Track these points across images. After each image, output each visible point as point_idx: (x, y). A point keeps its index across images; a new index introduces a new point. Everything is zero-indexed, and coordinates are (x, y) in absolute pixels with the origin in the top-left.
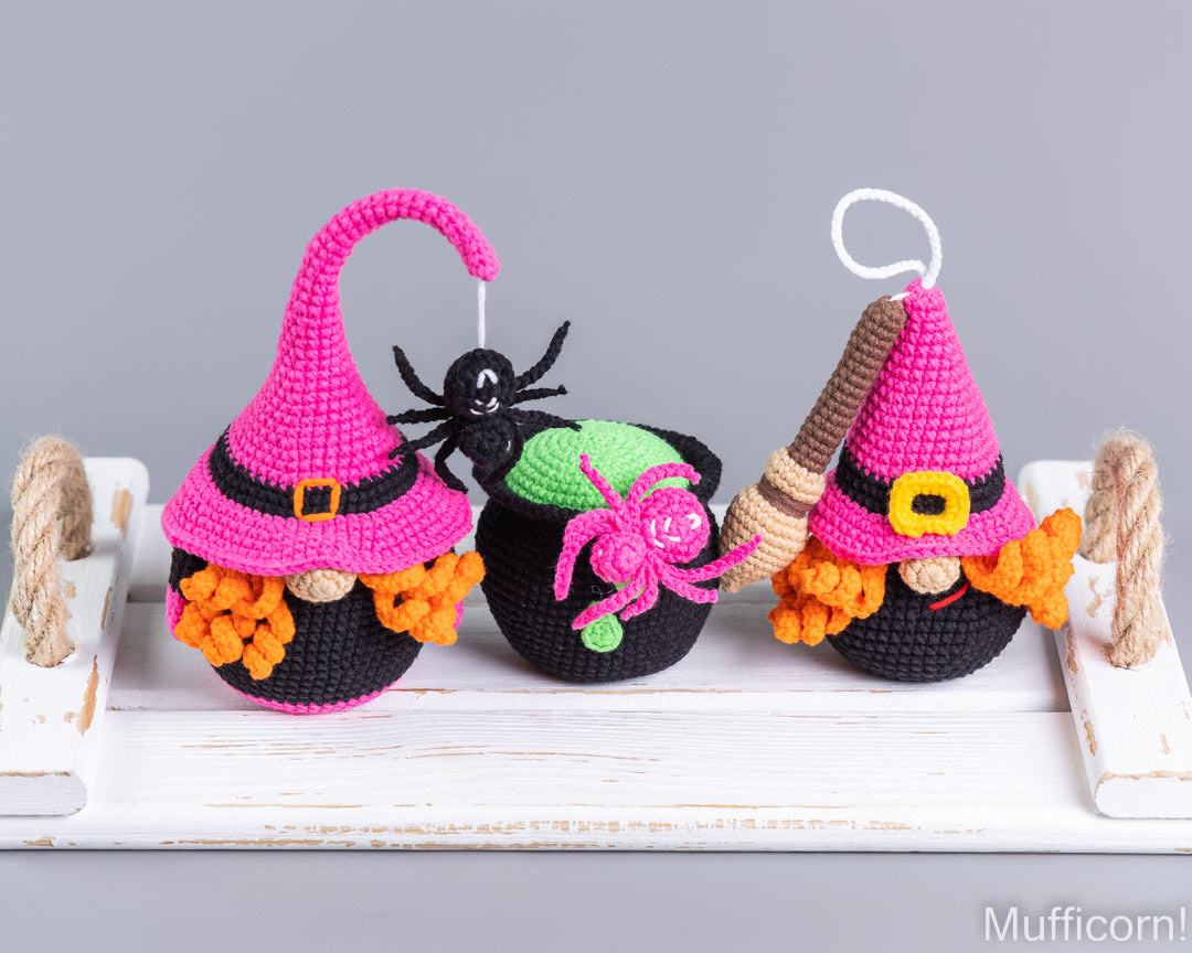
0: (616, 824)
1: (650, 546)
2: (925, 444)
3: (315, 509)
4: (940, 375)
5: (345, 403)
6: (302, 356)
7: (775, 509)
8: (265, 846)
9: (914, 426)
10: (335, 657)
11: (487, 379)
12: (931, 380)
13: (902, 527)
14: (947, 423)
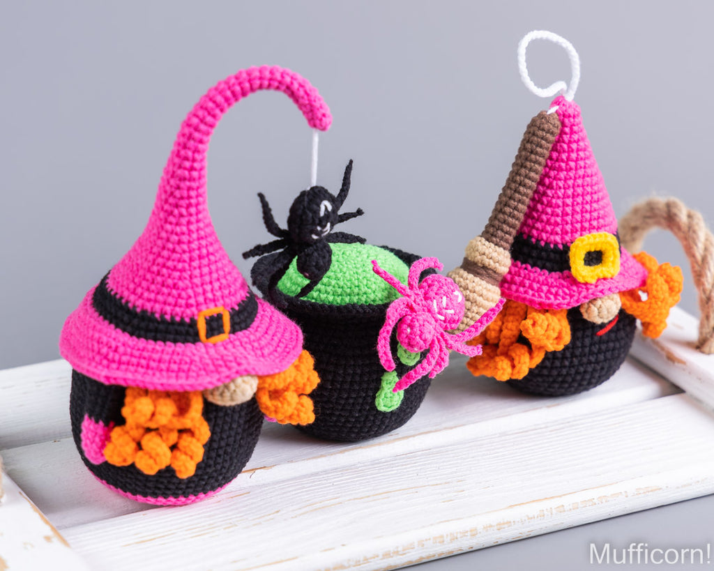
0: (476, 529)
1: (435, 320)
2: (584, 214)
3: (215, 332)
4: (585, 163)
9: (575, 203)
11: (326, 208)
12: (581, 168)
13: (582, 278)
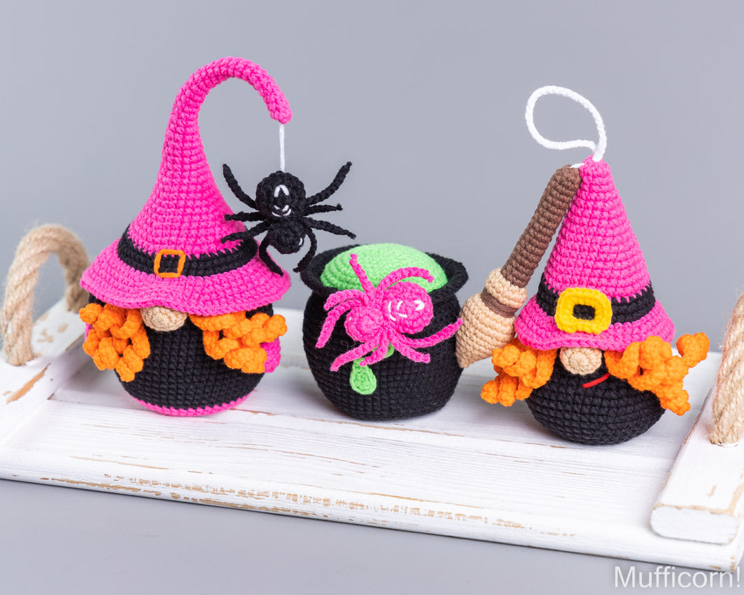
0: (328, 500)
1: (386, 319)
2: (585, 270)
3: (167, 269)
4: (600, 223)
5: (198, 203)
6: (171, 168)
7: (487, 308)
8: (105, 489)
9: (580, 256)
10: (180, 374)
11: (281, 192)
12: (593, 225)
13: (562, 325)
14: (602, 256)
